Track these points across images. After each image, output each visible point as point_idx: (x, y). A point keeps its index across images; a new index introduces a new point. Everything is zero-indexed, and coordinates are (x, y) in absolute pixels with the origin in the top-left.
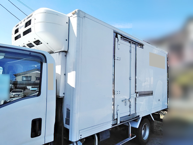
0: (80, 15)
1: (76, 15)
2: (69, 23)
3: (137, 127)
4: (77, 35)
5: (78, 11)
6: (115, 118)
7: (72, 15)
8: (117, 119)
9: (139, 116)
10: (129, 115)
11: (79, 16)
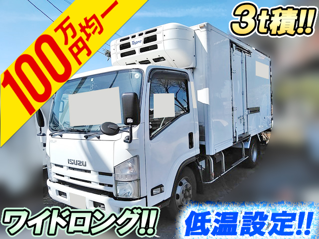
0: (208, 28)
1: (204, 29)
2: (195, 37)
3: (248, 148)
4: (208, 51)
5: (207, 24)
6: (235, 136)
7: (200, 29)
8: (236, 137)
9: (250, 135)
10: (244, 134)
11: (208, 30)
